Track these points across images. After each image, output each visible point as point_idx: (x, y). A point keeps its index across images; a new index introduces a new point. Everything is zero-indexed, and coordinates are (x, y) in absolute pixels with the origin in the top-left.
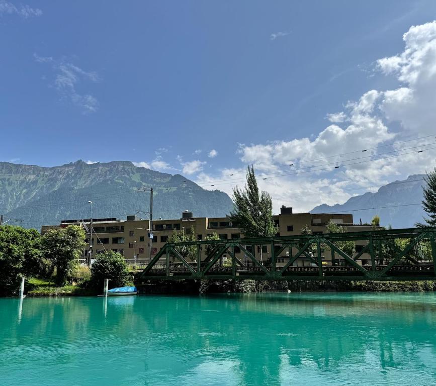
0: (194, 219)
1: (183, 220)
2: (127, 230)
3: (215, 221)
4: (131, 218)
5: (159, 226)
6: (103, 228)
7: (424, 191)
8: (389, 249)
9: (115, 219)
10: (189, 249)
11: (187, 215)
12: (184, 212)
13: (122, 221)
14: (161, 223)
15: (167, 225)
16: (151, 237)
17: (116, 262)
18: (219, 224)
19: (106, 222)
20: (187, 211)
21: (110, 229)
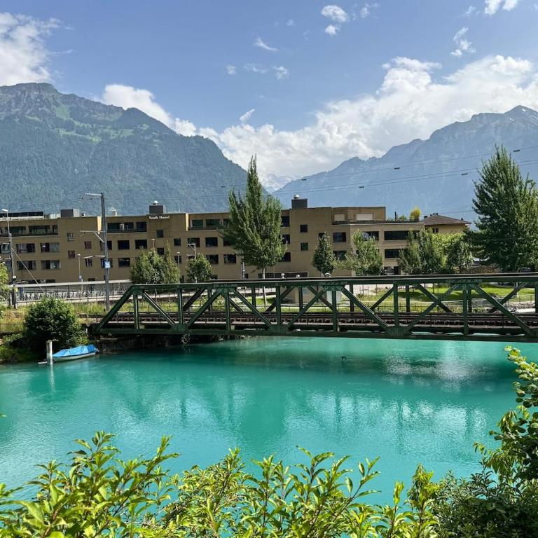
0: (167, 215)
1: (150, 218)
2: (62, 231)
3: (199, 218)
4: (67, 214)
5: (113, 225)
6: (23, 228)
7: (476, 186)
8: (425, 263)
9: (40, 214)
10: (164, 275)
11: (156, 210)
12: (152, 205)
13: (53, 217)
14: (116, 221)
15: (125, 224)
16: (106, 267)
17: (60, 314)
18: (205, 223)
19: (27, 218)
20: (156, 202)
21: (34, 229)
